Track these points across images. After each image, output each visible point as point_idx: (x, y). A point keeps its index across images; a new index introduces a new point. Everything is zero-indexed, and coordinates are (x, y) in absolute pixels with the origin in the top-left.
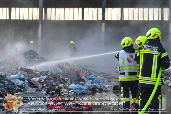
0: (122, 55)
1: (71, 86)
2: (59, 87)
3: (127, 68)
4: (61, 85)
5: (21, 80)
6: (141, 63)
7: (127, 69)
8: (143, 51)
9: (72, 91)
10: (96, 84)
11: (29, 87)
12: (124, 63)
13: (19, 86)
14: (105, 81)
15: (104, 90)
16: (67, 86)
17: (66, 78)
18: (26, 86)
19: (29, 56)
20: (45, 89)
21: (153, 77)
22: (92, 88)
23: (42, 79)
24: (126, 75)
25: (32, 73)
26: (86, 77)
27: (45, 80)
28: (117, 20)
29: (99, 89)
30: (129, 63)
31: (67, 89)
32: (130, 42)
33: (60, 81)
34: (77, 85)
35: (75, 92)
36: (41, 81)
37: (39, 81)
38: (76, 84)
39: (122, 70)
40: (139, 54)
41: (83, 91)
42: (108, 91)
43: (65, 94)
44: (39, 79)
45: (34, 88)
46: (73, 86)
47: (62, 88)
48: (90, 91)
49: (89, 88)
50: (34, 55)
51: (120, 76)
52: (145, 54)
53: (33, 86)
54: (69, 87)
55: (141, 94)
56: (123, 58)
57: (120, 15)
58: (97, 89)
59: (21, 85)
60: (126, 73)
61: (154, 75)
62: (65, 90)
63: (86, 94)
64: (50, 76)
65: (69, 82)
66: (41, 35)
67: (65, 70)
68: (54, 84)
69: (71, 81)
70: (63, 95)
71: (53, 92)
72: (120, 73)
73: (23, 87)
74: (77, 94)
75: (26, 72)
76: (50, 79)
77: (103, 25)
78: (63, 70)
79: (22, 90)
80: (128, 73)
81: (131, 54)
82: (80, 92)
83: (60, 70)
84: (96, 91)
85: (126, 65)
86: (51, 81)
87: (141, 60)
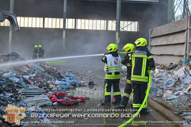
0: (110, 58)
1: (56, 82)
2: (47, 83)
3: (115, 68)
4: (49, 82)
5: (17, 78)
6: (133, 65)
7: (114, 70)
8: (135, 55)
9: (59, 86)
10: (74, 80)
11: (25, 84)
12: (111, 65)
13: (16, 83)
14: (77, 78)
15: (82, 85)
16: (54, 82)
17: (50, 76)
18: (22, 83)
19: (12, 57)
20: (36, 85)
21: (143, 76)
22: (73, 83)
23: (32, 77)
24: (112, 74)
25: (21, 72)
26: (64, 75)
27: (34, 77)
28: (72, 28)
29: (78, 84)
30: (115, 64)
31: (54, 85)
32: (116, 48)
33: (47, 78)
34: (61, 82)
35: (62, 87)
36: (31, 78)
37: (30, 78)
38: (59, 80)
39: (110, 70)
40: (131, 58)
41: (68, 86)
42: (86, 86)
43: (55, 89)
44: (30, 77)
45: (29, 85)
46: (57, 82)
47: (49, 84)
48: (72, 86)
49: (72, 84)
50: (16, 57)
51: (106, 75)
52: (136, 58)
53: (27, 83)
54: (55, 83)
55: (133, 89)
56: (111, 61)
57: (74, 25)
58: (77, 85)
59: (18, 82)
60: (112, 73)
61: (143, 74)
62: (53, 86)
63: (70, 88)
64: (38, 74)
65: (54, 79)
66: (12, 40)
67: (46, 69)
68: (42, 81)
69: (55, 78)
70: (53, 89)
71: (45, 88)
72: (107, 73)
73: (19, 83)
74: (63, 89)
75: (16, 71)
76: (39, 77)
77: (64, 32)
78: (45, 69)
79: (20, 86)
80: (114, 73)
81: (116, 58)
82: (66, 87)
83: (42, 69)
84: (76, 86)
85: (114, 66)
86: (39, 78)
87: (133, 62)
